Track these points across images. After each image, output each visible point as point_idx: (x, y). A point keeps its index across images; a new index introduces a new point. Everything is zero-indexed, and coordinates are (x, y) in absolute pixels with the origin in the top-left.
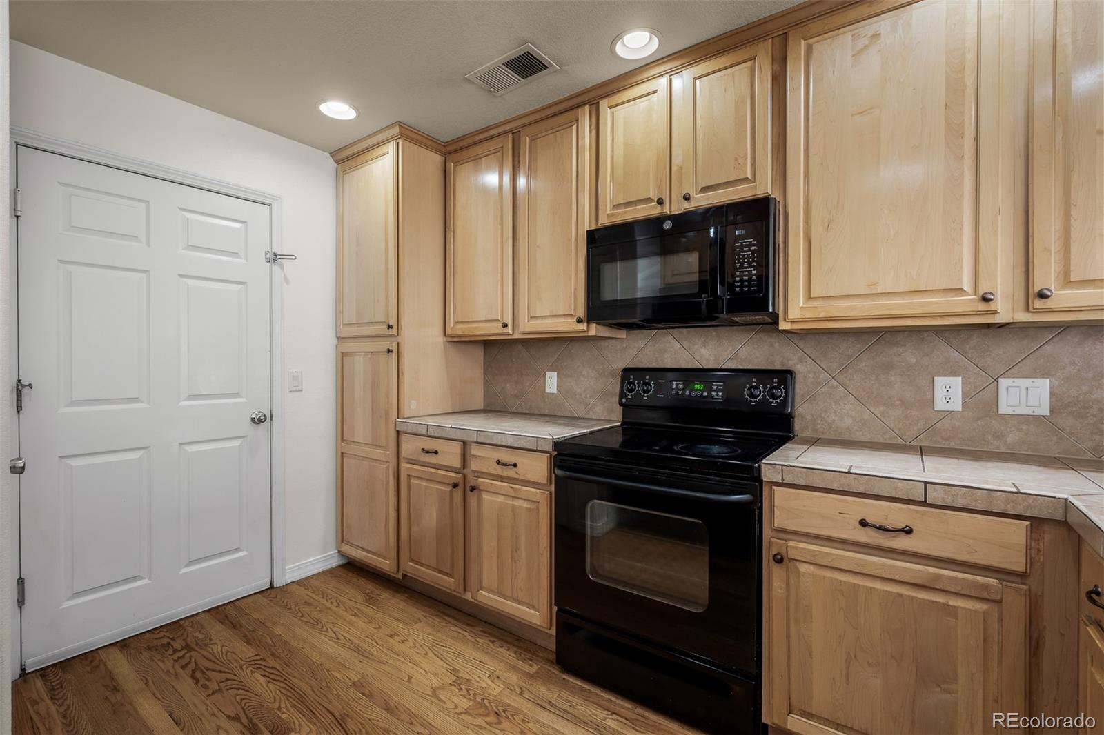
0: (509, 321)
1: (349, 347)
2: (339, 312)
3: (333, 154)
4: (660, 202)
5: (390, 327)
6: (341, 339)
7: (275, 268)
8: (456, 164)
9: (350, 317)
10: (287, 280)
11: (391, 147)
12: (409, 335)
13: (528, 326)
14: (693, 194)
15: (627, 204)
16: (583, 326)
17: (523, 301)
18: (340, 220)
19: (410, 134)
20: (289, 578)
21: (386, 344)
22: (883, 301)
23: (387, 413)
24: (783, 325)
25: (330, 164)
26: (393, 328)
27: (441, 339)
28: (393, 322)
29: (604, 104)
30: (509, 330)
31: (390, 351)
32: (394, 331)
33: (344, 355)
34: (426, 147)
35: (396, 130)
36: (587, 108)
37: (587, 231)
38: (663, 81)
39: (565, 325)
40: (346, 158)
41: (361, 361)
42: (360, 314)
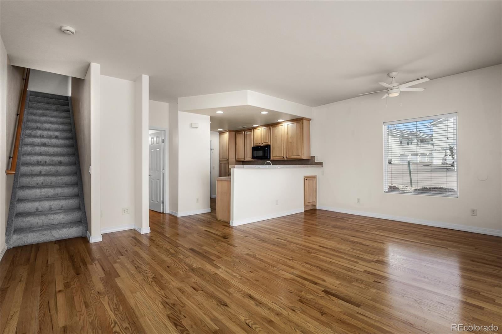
0: (244, 158)
1: (221, 162)
2: (219, 157)
4: (260, 144)
6: (220, 161)
8: (237, 134)
9: (221, 158)
10: (212, 152)
11: (227, 133)
12: (230, 160)
13: (247, 159)
14: (263, 143)
15: (257, 143)
16: (252, 159)
17: (246, 156)
18: (220, 142)
19: (230, 131)
20: (213, 197)
21: (227, 162)
22: (278, 157)
23: (227, 172)
24: (271, 160)
25: (219, 133)
26: (228, 160)
27: (235, 161)
28: (228, 159)
29: (255, 130)
31: (227, 163)
33: (221, 163)
34: (232, 132)
35: (228, 131)
36: (253, 130)
37: (252, 147)
38: (260, 128)
39: (251, 159)
40: (221, 133)
41: (223, 164)
42: (223, 157)
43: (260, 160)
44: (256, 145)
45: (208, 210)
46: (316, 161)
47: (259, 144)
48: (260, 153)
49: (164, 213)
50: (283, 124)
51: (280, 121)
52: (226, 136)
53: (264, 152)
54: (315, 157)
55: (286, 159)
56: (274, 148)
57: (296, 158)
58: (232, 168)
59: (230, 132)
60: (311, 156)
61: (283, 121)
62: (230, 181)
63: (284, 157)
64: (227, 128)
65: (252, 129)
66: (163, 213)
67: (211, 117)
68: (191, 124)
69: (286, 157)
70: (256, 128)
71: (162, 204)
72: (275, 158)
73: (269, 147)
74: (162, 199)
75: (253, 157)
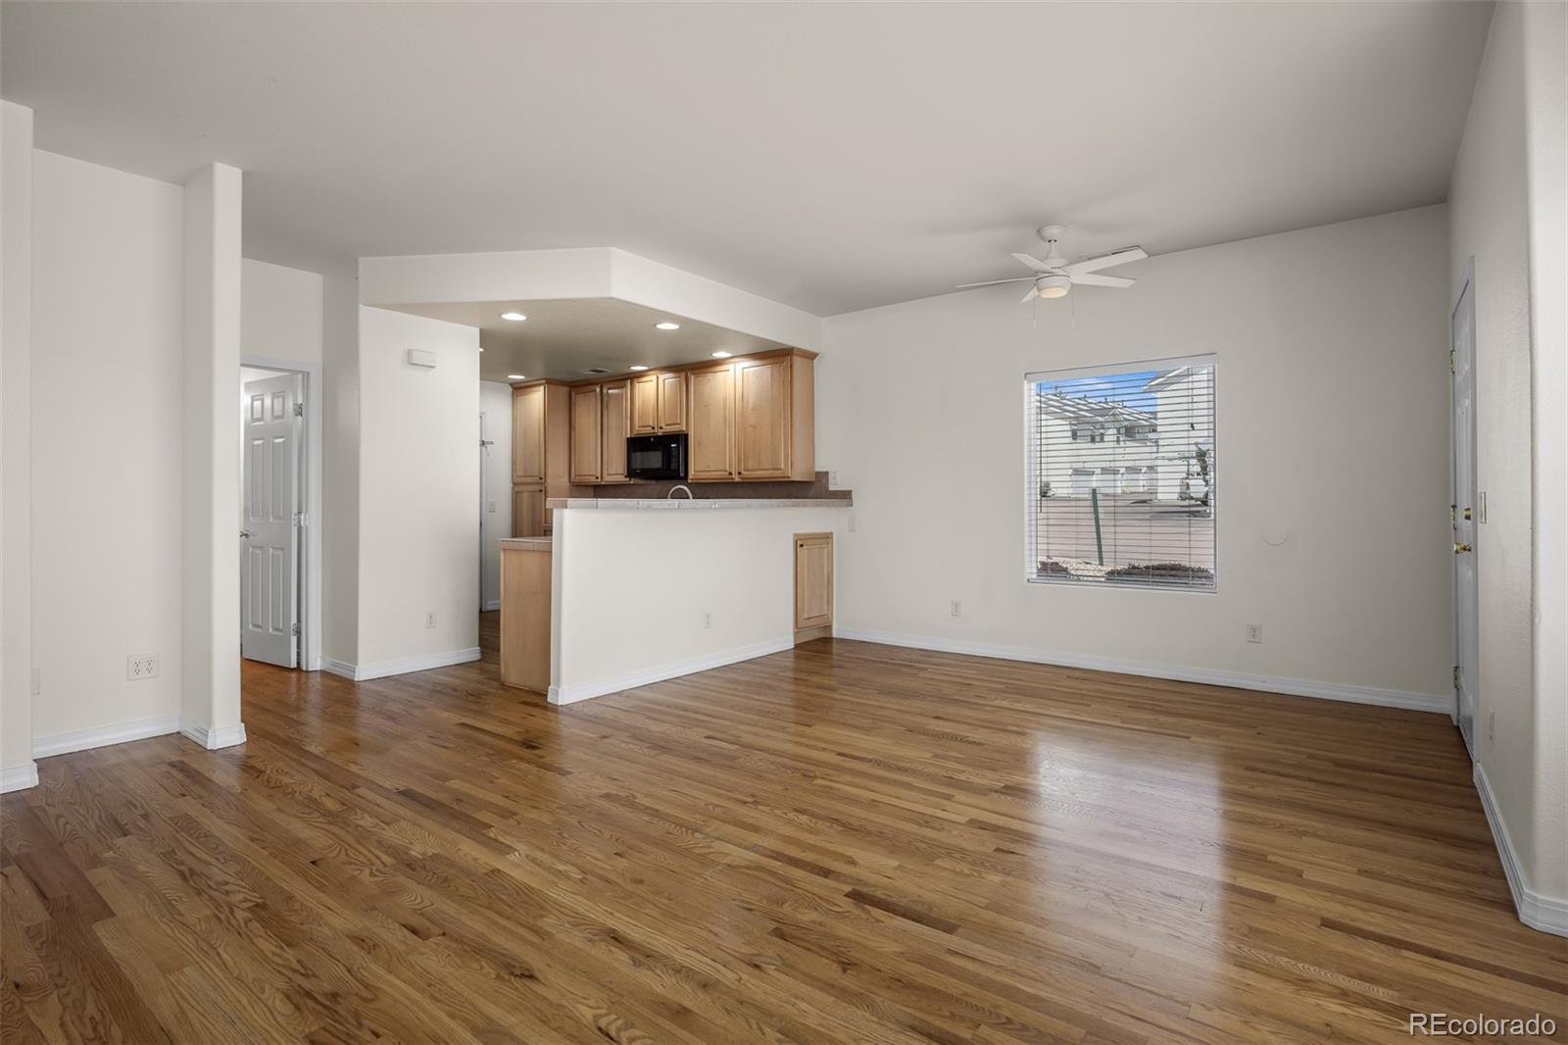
0: (599, 475)
1: (518, 489)
2: (514, 470)
3: (511, 385)
4: (653, 428)
5: (541, 479)
6: (515, 484)
7: (484, 449)
8: (577, 393)
9: (520, 473)
10: (488, 454)
11: (542, 388)
12: (550, 481)
13: (608, 479)
14: (663, 426)
15: (644, 426)
16: (628, 479)
17: (605, 467)
18: (514, 420)
19: (550, 382)
20: (489, 608)
21: (539, 487)
22: (712, 473)
23: (540, 522)
24: (689, 481)
25: (511, 390)
26: (542, 479)
27: (567, 484)
28: (543, 476)
29: (635, 381)
30: (599, 480)
31: (541, 491)
32: (543, 481)
33: (518, 492)
34: (558, 385)
35: (544, 382)
36: (629, 381)
37: (628, 439)
38: (654, 378)
39: (621, 479)
40: (519, 389)
41: (525, 495)
42: (525, 472)
43: (653, 482)
44: (640, 430)
45: (472, 653)
46: (831, 488)
47: (649, 430)
48: (654, 460)
49: (304, 669)
50: (730, 367)
51: (719, 355)
52: (537, 397)
53: (668, 456)
54: (827, 473)
55: (740, 480)
56: (699, 445)
57: (769, 475)
58: (557, 507)
59: (551, 386)
60: (817, 470)
61: (729, 355)
62: (551, 552)
63: (731, 474)
64: (539, 370)
65: (627, 379)
66: (298, 669)
67: (482, 332)
68: (409, 353)
69: (740, 473)
70: (640, 375)
71: (294, 639)
72: (702, 475)
73: (682, 438)
74: (294, 620)
75: (631, 473)
